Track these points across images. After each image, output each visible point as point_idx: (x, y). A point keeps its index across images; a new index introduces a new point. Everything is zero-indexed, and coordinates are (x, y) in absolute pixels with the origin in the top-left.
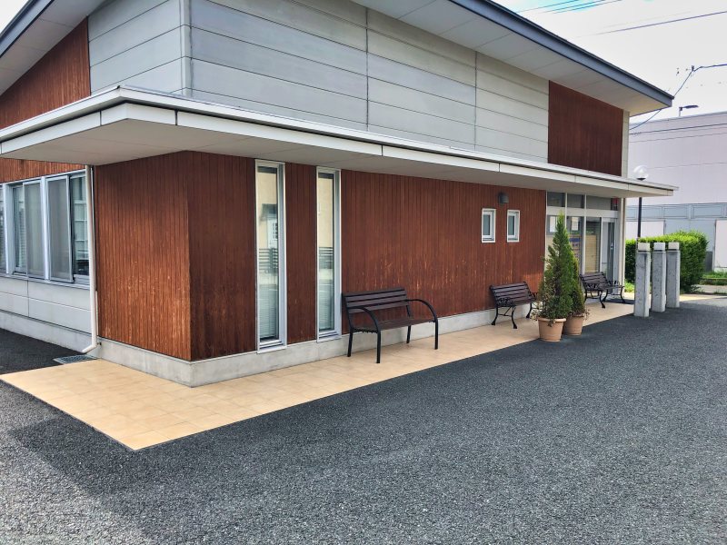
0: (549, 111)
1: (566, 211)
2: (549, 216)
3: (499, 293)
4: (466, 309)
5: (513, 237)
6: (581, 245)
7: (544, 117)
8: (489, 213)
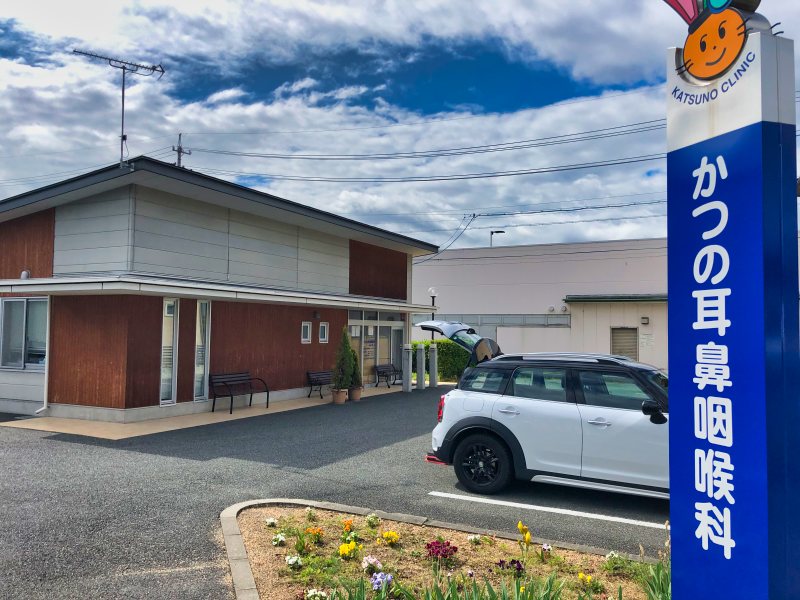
0: (351, 258)
1: (364, 323)
2: (351, 326)
3: (313, 377)
4: (290, 386)
5: (324, 340)
6: (376, 345)
7: (346, 263)
8: (307, 325)
